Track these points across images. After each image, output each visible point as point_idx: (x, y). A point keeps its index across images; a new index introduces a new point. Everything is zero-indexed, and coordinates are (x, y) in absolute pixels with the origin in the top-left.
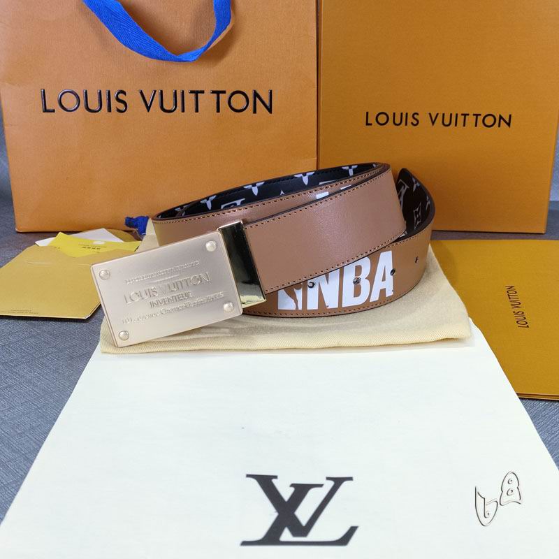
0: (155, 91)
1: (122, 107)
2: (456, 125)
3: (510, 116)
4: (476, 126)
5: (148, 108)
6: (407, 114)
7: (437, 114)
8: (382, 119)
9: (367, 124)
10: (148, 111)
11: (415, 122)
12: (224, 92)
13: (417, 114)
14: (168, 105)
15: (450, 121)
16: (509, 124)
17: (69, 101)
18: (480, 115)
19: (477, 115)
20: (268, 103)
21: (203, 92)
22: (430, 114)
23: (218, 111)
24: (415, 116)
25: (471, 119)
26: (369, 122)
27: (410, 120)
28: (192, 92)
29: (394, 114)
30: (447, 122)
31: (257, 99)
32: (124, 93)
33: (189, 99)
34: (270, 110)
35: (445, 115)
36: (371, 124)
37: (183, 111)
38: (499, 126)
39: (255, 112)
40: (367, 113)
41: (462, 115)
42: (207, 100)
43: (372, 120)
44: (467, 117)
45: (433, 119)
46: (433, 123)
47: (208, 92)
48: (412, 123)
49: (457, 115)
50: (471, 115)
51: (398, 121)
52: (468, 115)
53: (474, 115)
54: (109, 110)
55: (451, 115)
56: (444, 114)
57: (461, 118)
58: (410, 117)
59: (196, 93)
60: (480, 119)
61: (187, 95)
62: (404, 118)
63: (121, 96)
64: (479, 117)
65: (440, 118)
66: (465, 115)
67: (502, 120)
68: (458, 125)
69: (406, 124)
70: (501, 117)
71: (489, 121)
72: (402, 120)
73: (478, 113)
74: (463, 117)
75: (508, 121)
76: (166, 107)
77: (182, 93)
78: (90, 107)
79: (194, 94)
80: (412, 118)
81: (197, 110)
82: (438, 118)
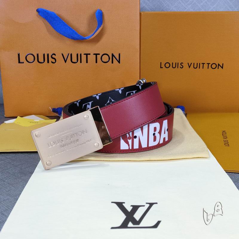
0: (69, 54)
1: (54, 61)
2: (199, 68)
3: (223, 64)
4: (208, 68)
5: (66, 61)
6: (178, 63)
7: (191, 63)
8: (167, 65)
9: (161, 67)
11: (182, 67)
12: (99, 54)
13: (183, 63)
14: (74, 60)
15: (197, 66)
16: (222, 68)
17: (30, 58)
18: (210, 64)
19: (208, 64)
20: (118, 59)
21: (89, 54)
22: (188, 63)
23: (96, 62)
24: (182, 64)
25: (206, 66)
26: (162, 67)
27: (180, 66)
28: (85, 54)
29: (173, 63)
30: (195, 67)
31: (114, 57)
32: (55, 55)
33: (84, 57)
34: (119, 62)
35: (195, 64)
36: (162, 68)
37: (81, 62)
38: (218, 68)
39: (112, 63)
40: (161, 63)
41: (202, 63)
42: (92, 58)
43: (163, 66)
44: (204, 64)
46: (189, 67)
47: (92, 54)
48: (180, 67)
49: (200, 64)
51: (174, 66)
52: (205, 63)
53: (207, 64)
54: (48, 62)
55: (197, 64)
56: (194, 63)
57: (201, 65)
59: (87, 55)
60: (210, 65)
61: (83, 55)
62: (177, 65)
63: (53, 56)
64: (209, 64)
65: (192, 65)
66: (203, 64)
67: (219, 66)
68: (200, 68)
69: (178, 68)
70: (219, 65)
71: (214, 66)
72: (176, 66)
73: (209, 63)
74: (202, 64)
75: (222, 66)
76: (73, 61)
77: (81, 55)
78: (39, 61)
79: (86, 55)
80: (180, 65)
81: (87, 62)
82: (191, 65)
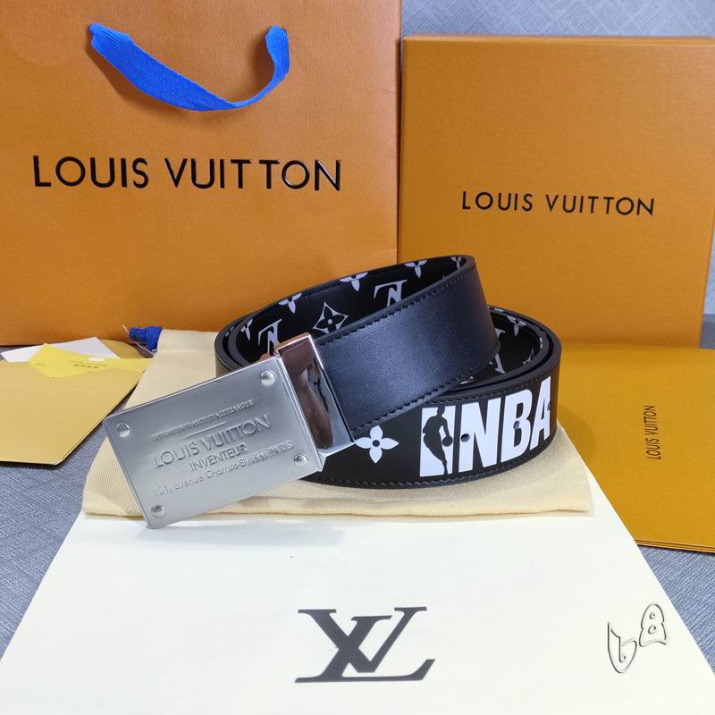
0: (185, 161)
1: (141, 180)
2: (581, 211)
3: (653, 200)
4: (607, 212)
5: (176, 182)
6: (516, 195)
7: (557, 197)
8: (484, 201)
9: (464, 207)
10: (176, 185)
11: (527, 206)
12: (276, 162)
13: (530, 195)
14: (204, 177)
15: (574, 206)
16: (651, 211)
18: (613, 198)
19: (609, 199)
20: (334, 178)
21: (248, 162)
22: (547, 196)
23: (269, 186)
24: (528, 198)
25: (600, 204)
26: (466, 205)
27: (521, 202)
28: (233, 161)
29: (500, 194)
30: (569, 207)
31: (320, 171)
32: (142, 161)
33: (232, 170)
34: (337, 186)
35: (567, 198)
36: (469, 208)
37: (222, 186)
38: (638, 213)
39: (317, 188)
40: (465, 193)
41: (589, 197)
42: (255, 172)
43: (470, 202)
44: (596, 201)
45: (551, 203)
46: (551, 207)
47: (255, 161)
48: (523, 207)
49: (582, 197)
50: (601, 198)
51: (504, 205)
52: (597, 198)
53: (605, 198)
54: (124, 184)
55: (575, 197)
56: (565, 197)
57: (587, 203)
58: (521, 199)
59: (240, 163)
60: (613, 203)
61: (228, 165)
62: (512, 201)
63: (140, 166)
64: (611, 201)
65: (560, 202)
66: (593, 198)
67: (641, 206)
68: (583, 210)
69: (516, 209)
70: (640, 202)
71: (625, 206)
72: (508, 203)
73: (609, 196)
74: (591, 200)
75: (649, 208)
76: (200, 181)
77: (222, 162)
78: (98, 180)
79: (237, 165)
80: (524, 201)
81: (241, 186)
82: (557, 202)
